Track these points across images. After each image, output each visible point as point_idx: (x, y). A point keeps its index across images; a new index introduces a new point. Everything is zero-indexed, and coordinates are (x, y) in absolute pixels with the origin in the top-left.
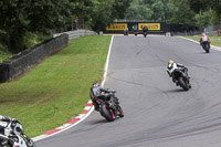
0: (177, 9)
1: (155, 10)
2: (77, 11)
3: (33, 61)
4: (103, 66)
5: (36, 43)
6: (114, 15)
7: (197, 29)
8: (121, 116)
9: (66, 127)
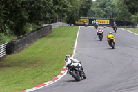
0: (120, 11)
1: (106, 11)
2: (58, 11)
3: (30, 41)
4: (73, 46)
5: (32, 30)
6: (80, 14)
7: (132, 24)
8: (85, 78)
9: (49, 83)
